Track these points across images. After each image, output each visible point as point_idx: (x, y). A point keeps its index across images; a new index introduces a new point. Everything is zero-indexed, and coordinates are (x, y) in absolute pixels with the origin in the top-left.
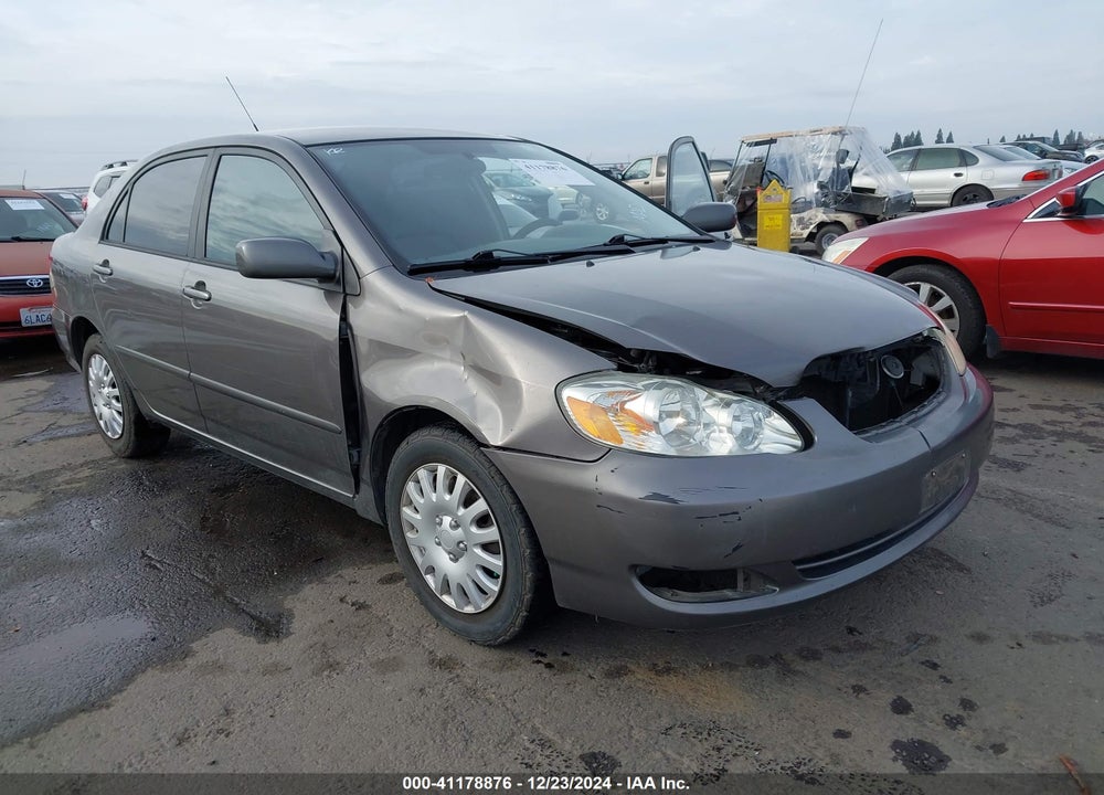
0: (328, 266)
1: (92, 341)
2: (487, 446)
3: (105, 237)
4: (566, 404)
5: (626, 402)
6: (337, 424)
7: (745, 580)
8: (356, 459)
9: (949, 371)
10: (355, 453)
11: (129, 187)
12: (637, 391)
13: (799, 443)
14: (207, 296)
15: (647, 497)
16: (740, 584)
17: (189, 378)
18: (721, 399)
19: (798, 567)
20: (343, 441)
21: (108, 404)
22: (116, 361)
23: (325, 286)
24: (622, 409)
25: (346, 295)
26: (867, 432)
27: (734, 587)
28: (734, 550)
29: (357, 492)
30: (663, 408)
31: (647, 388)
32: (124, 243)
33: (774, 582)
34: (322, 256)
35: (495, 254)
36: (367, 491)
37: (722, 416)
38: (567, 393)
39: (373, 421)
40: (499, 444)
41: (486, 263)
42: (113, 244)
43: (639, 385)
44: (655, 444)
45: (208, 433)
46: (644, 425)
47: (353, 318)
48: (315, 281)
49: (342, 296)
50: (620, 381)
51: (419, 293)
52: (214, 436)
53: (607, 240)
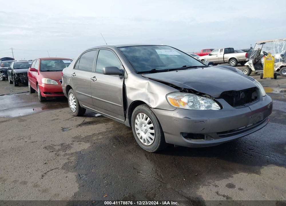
0: (121, 72)
1: (70, 91)
2: (151, 108)
3: (74, 68)
4: (168, 99)
5: (181, 99)
6: (122, 105)
7: (206, 137)
8: (125, 113)
9: (260, 95)
10: (125, 112)
11: (80, 57)
12: (184, 96)
13: (220, 108)
14: (96, 79)
15: (184, 118)
16: (205, 138)
17: (91, 97)
18: (202, 99)
19: (219, 135)
20: (123, 109)
21: (73, 104)
22: (75, 95)
23: (120, 76)
24: (180, 100)
25: (124, 78)
26: (236, 107)
27: (204, 139)
28: (203, 129)
29: (125, 120)
30: (189, 100)
31: (185, 95)
32: (78, 69)
33: (213, 138)
34: (120, 70)
35: (156, 69)
36: (127, 120)
37: (202, 102)
38: (168, 96)
39: (129, 104)
40: (154, 107)
41: (154, 71)
42: (76, 69)
43: (184, 95)
44: (187, 107)
45: (95, 109)
46: (185, 104)
47: (126, 83)
48: (118, 75)
49: (123, 79)
50: (179, 94)
51: (139, 77)
52: (96, 110)
53: (182, 67)
